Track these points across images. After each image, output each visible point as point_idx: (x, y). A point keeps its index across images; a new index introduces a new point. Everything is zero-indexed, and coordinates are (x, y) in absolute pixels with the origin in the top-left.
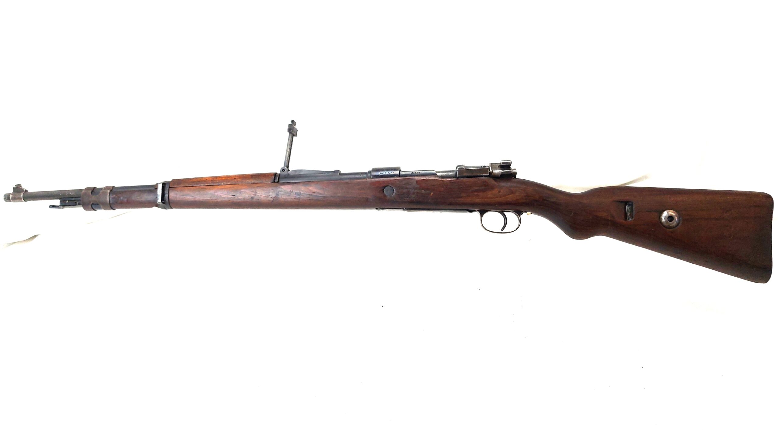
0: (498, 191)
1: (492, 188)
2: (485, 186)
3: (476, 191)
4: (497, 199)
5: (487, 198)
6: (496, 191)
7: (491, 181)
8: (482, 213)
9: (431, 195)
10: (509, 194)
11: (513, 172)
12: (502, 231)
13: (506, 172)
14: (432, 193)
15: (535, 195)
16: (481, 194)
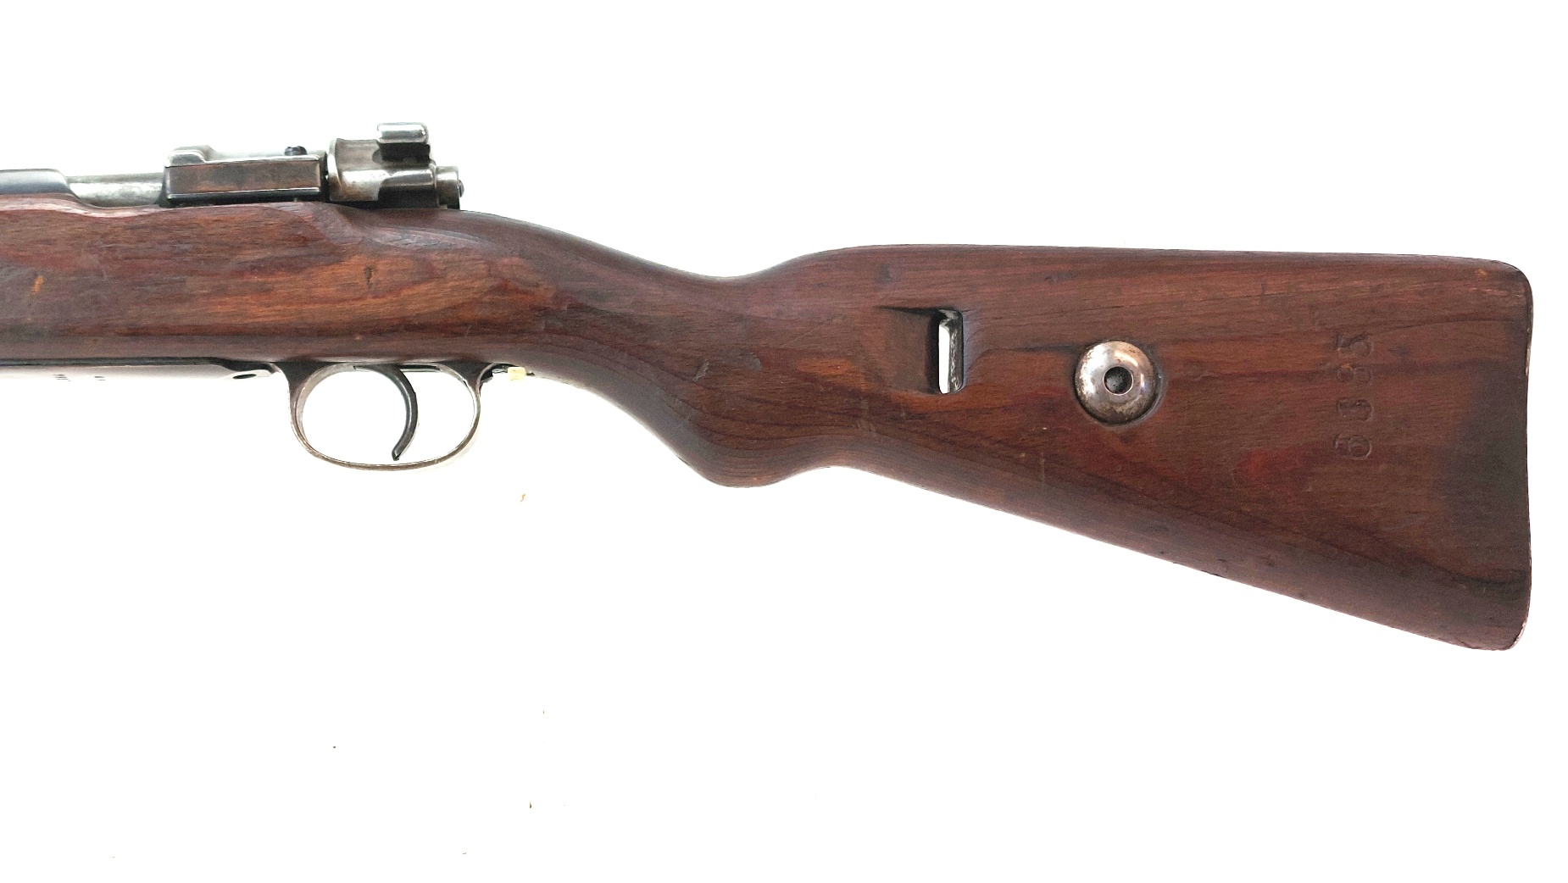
0: (363, 268)
1: (336, 254)
2: (304, 241)
3: (256, 268)
4: (358, 304)
5: (313, 300)
6: (351, 269)
7: (334, 225)
8: (300, 371)
9: (36, 288)
10: (415, 283)
11: (438, 182)
12: (396, 458)
13: (405, 179)
14: (39, 281)
15: (538, 285)
16: (282, 283)
